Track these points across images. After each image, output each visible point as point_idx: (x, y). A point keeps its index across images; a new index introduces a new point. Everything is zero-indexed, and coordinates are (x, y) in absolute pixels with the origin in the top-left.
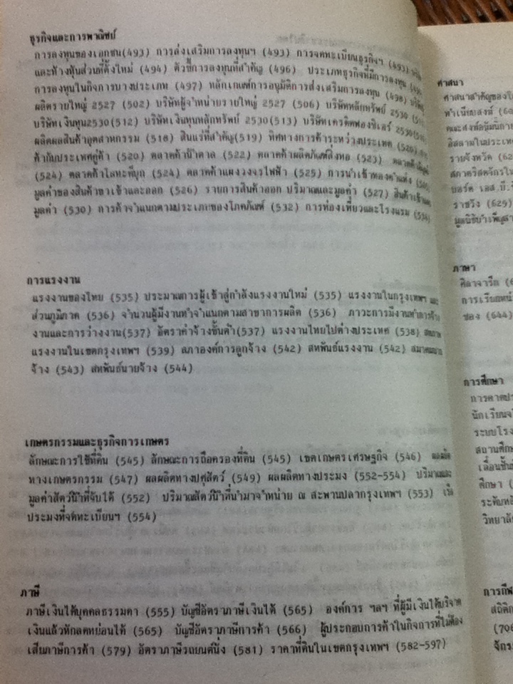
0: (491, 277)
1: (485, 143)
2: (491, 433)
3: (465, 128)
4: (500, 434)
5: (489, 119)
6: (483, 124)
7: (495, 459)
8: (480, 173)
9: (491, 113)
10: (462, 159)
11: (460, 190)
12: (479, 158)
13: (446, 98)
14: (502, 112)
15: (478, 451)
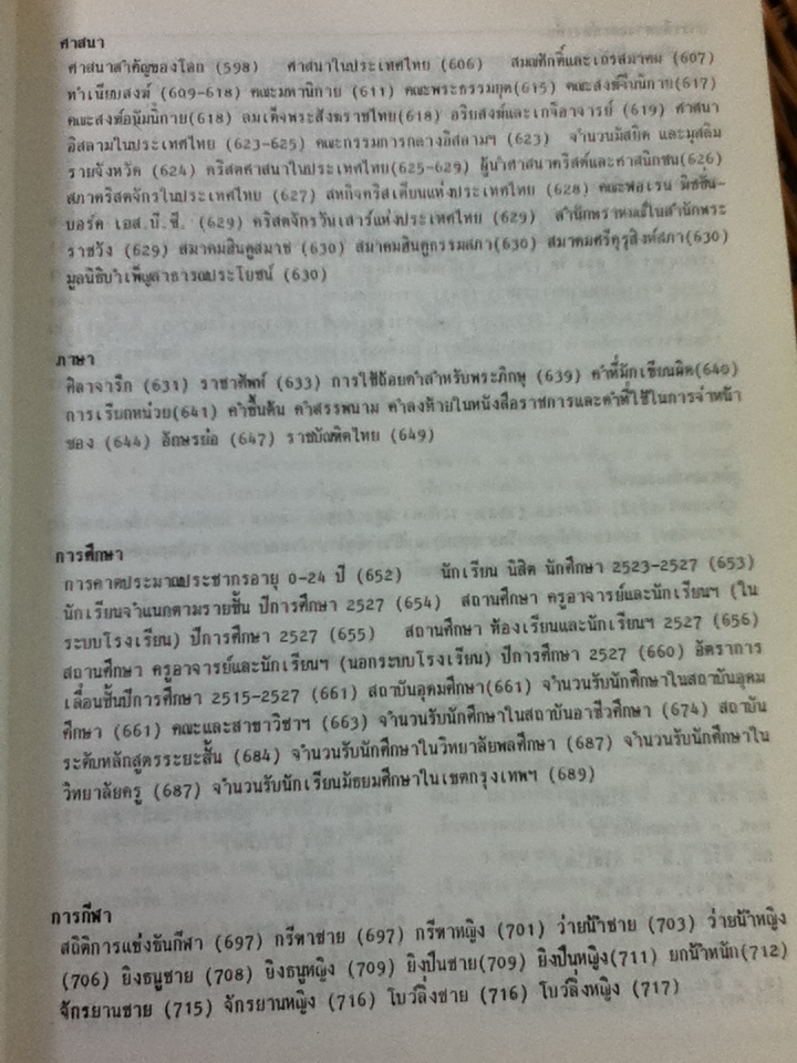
0: (119, 377)
1: (131, 146)
2: (93, 643)
3: (100, 120)
4: (109, 646)
5: (143, 106)
6: (131, 114)
7: (94, 688)
8: (118, 198)
9: (146, 95)
10: (88, 173)
11: (81, 226)
12: (118, 171)
13: (72, 68)
14: (167, 95)
15: (67, 675)
